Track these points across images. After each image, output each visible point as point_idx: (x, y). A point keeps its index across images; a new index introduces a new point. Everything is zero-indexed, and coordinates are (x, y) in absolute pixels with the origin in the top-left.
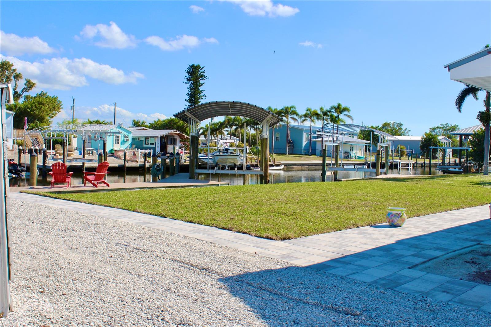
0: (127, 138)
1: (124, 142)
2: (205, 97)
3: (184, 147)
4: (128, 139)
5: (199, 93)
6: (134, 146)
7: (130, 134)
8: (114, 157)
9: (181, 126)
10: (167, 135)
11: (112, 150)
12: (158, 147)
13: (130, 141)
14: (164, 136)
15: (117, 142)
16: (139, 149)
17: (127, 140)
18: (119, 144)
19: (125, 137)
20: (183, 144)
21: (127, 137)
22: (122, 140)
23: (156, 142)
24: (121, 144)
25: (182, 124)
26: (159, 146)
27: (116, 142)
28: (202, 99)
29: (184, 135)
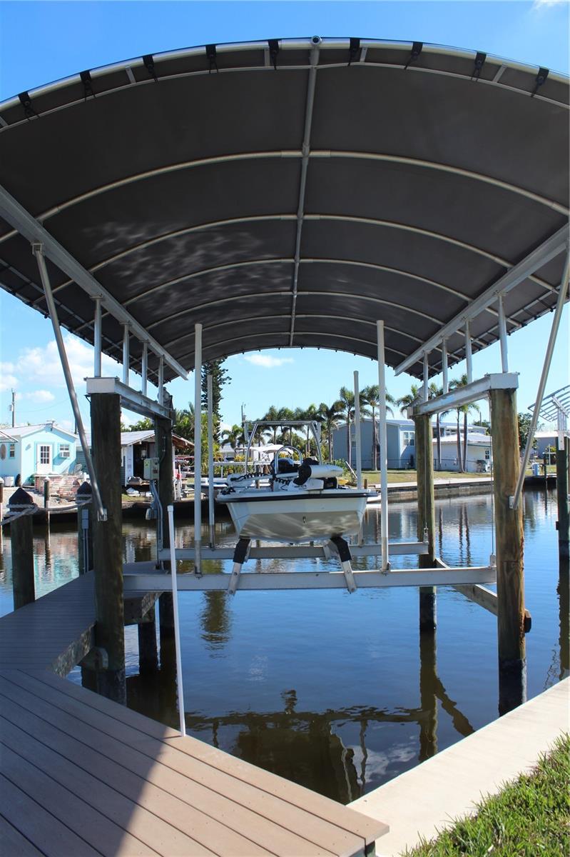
0: (66, 451)
1: (60, 459)
2: (230, 381)
3: (188, 465)
4: (69, 453)
5: (220, 373)
6: (80, 466)
7: (73, 442)
8: (33, 491)
9: (185, 428)
10: (149, 441)
11: (32, 477)
12: (129, 466)
13: (73, 457)
14: (140, 443)
15: (45, 460)
16: (85, 473)
17: (67, 455)
18: (48, 463)
19: (61, 449)
20: (187, 459)
21: (67, 449)
22: (56, 455)
23: (124, 457)
24: (54, 463)
25: (186, 423)
26: (131, 466)
27: (42, 460)
28: (224, 383)
29: (182, 439)
